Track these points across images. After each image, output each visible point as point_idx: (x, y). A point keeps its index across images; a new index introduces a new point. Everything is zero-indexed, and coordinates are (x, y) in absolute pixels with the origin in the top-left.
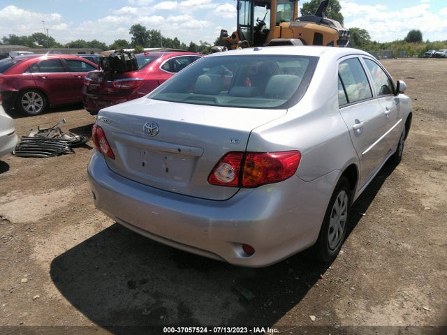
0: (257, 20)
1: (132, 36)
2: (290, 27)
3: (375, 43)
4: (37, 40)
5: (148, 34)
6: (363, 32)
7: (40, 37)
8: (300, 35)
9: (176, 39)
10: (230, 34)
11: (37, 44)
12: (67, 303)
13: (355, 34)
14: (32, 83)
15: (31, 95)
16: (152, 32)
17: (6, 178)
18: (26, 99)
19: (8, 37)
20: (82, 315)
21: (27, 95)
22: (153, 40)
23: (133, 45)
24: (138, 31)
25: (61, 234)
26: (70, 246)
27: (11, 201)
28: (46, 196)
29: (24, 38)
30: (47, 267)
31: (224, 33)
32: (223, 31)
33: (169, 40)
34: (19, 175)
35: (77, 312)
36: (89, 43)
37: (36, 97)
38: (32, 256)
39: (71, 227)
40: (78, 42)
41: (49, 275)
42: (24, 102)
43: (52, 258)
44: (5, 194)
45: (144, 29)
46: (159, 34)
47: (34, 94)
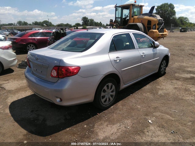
0: (125, 15)
1: (82, 21)
2: (138, 18)
3: (191, 23)
4: (45, 23)
5: (89, 20)
6: (186, 18)
7: (46, 22)
8: (142, 21)
9: (100, 22)
10: (114, 21)
11: (45, 25)
12: (10, 115)
13: (181, 19)
14: (31, 41)
15: (31, 46)
16: (90, 20)
17: (11, 75)
18: (29, 47)
19: (34, 22)
20: (12, 118)
21: (29, 46)
22: (91, 23)
23: (82, 25)
24: (85, 20)
25: (19, 94)
26: (20, 98)
27: (9, 83)
28: (21, 82)
29: (40, 22)
30: (9, 104)
31: (111, 21)
32: (111, 20)
33: (98, 23)
34: (15, 74)
35: (11, 117)
36: (65, 25)
37: (33, 46)
38: (6, 100)
39: (23, 92)
40: (61, 24)
41: (9, 106)
42: (28, 48)
43: (12, 101)
44: (8, 80)
45: (87, 18)
46: (93, 20)
47: (32, 45)
